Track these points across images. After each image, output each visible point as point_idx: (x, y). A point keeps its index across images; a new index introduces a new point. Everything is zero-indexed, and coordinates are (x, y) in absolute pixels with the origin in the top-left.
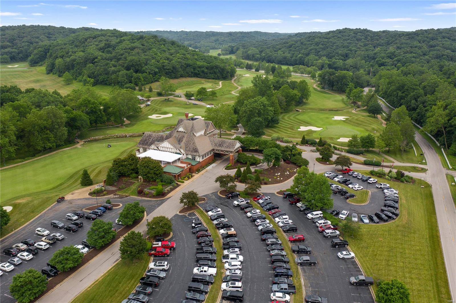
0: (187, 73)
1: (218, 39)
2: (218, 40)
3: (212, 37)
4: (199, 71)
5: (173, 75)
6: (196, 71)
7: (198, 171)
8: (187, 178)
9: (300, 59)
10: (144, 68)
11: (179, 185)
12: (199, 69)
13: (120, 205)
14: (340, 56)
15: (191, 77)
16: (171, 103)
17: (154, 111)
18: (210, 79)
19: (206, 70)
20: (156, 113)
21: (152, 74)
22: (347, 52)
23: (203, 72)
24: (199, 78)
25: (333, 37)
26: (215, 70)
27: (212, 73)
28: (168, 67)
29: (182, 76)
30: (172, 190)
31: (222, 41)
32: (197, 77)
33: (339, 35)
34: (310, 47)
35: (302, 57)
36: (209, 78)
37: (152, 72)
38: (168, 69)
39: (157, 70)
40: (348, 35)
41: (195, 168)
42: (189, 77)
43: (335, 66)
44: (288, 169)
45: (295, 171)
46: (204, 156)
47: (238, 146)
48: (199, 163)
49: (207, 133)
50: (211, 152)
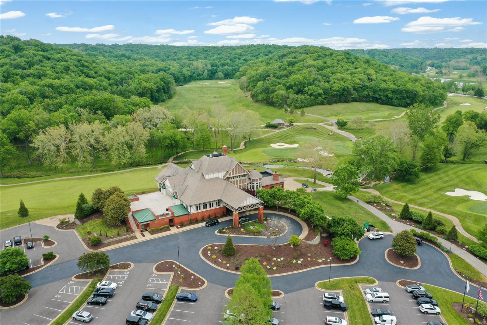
3: (469, 54)
4: (380, 95)
6: (377, 95)
8: (153, 231)
12: (380, 93)
13: (54, 244)
16: (313, 131)
18: (395, 106)
19: (390, 95)
20: (284, 141)
37: (314, 94)
41: (176, 221)
44: (309, 255)
45: (320, 261)
46: (202, 207)
47: (251, 203)
48: (189, 214)
49: (228, 176)
50: (219, 202)
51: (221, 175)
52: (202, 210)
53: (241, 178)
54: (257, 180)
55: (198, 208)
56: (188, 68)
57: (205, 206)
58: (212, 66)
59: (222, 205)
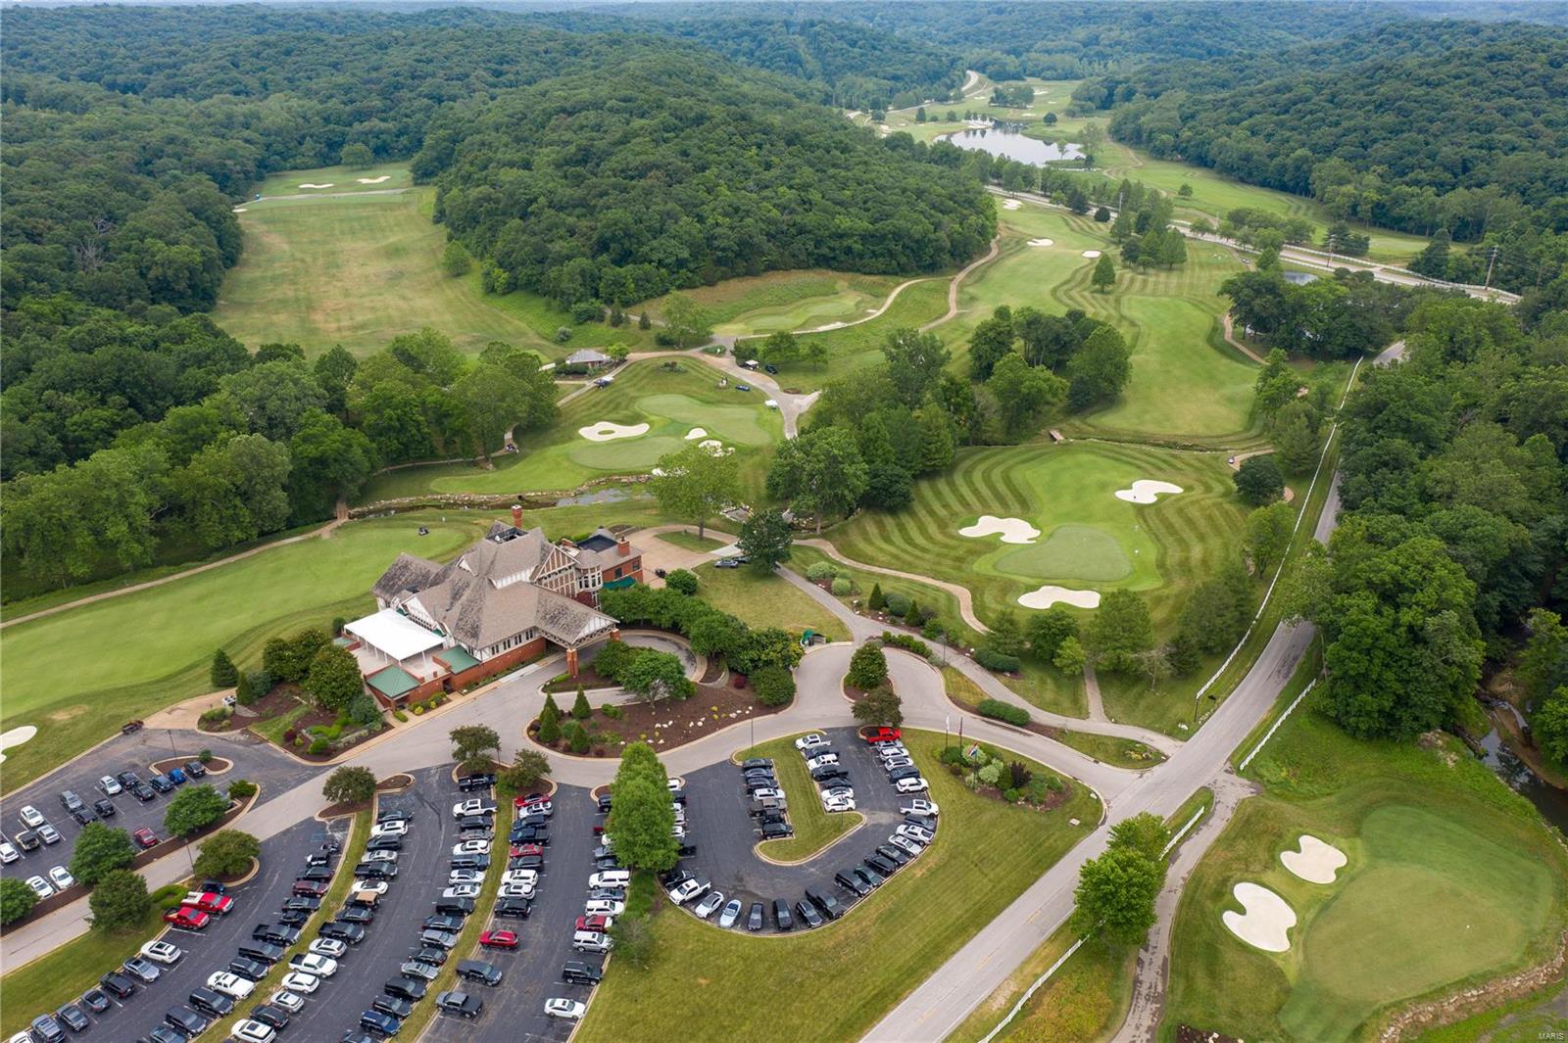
0: (794, 256)
1: (1097, 38)
2: (1095, 40)
4: (832, 249)
5: (741, 265)
6: (825, 251)
7: (472, 685)
8: (419, 709)
9: (1298, 168)
10: (645, 249)
11: (387, 727)
12: (832, 244)
13: (226, 764)
14: (1438, 170)
15: (807, 267)
16: (678, 378)
17: (611, 406)
18: (870, 274)
19: (857, 247)
20: (612, 416)
21: (666, 266)
22: (1469, 153)
23: (849, 251)
24: (835, 269)
25: (1457, 77)
26: (892, 246)
27: (882, 255)
28: (724, 243)
29: (772, 267)
30: (360, 740)
31: (1110, 46)
32: (830, 267)
33: (1481, 74)
34: (1351, 118)
35: (1305, 160)
36: (867, 270)
37: (668, 261)
38: (723, 250)
39: (685, 254)
40: (1517, 71)
41: (457, 681)
42: (799, 268)
43: (1397, 211)
44: (715, 708)
45: (733, 715)
46: (501, 647)
47: (598, 627)
48: (479, 664)
49: (539, 576)
50: (530, 632)
51: (525, 576)
52: (502, 652)
53: (564, 573)
54: (593, 570)
55: (494, 649)
56: (246, 133)
57: (506, 644)
58: (327, 120)
59: (536, 636)
